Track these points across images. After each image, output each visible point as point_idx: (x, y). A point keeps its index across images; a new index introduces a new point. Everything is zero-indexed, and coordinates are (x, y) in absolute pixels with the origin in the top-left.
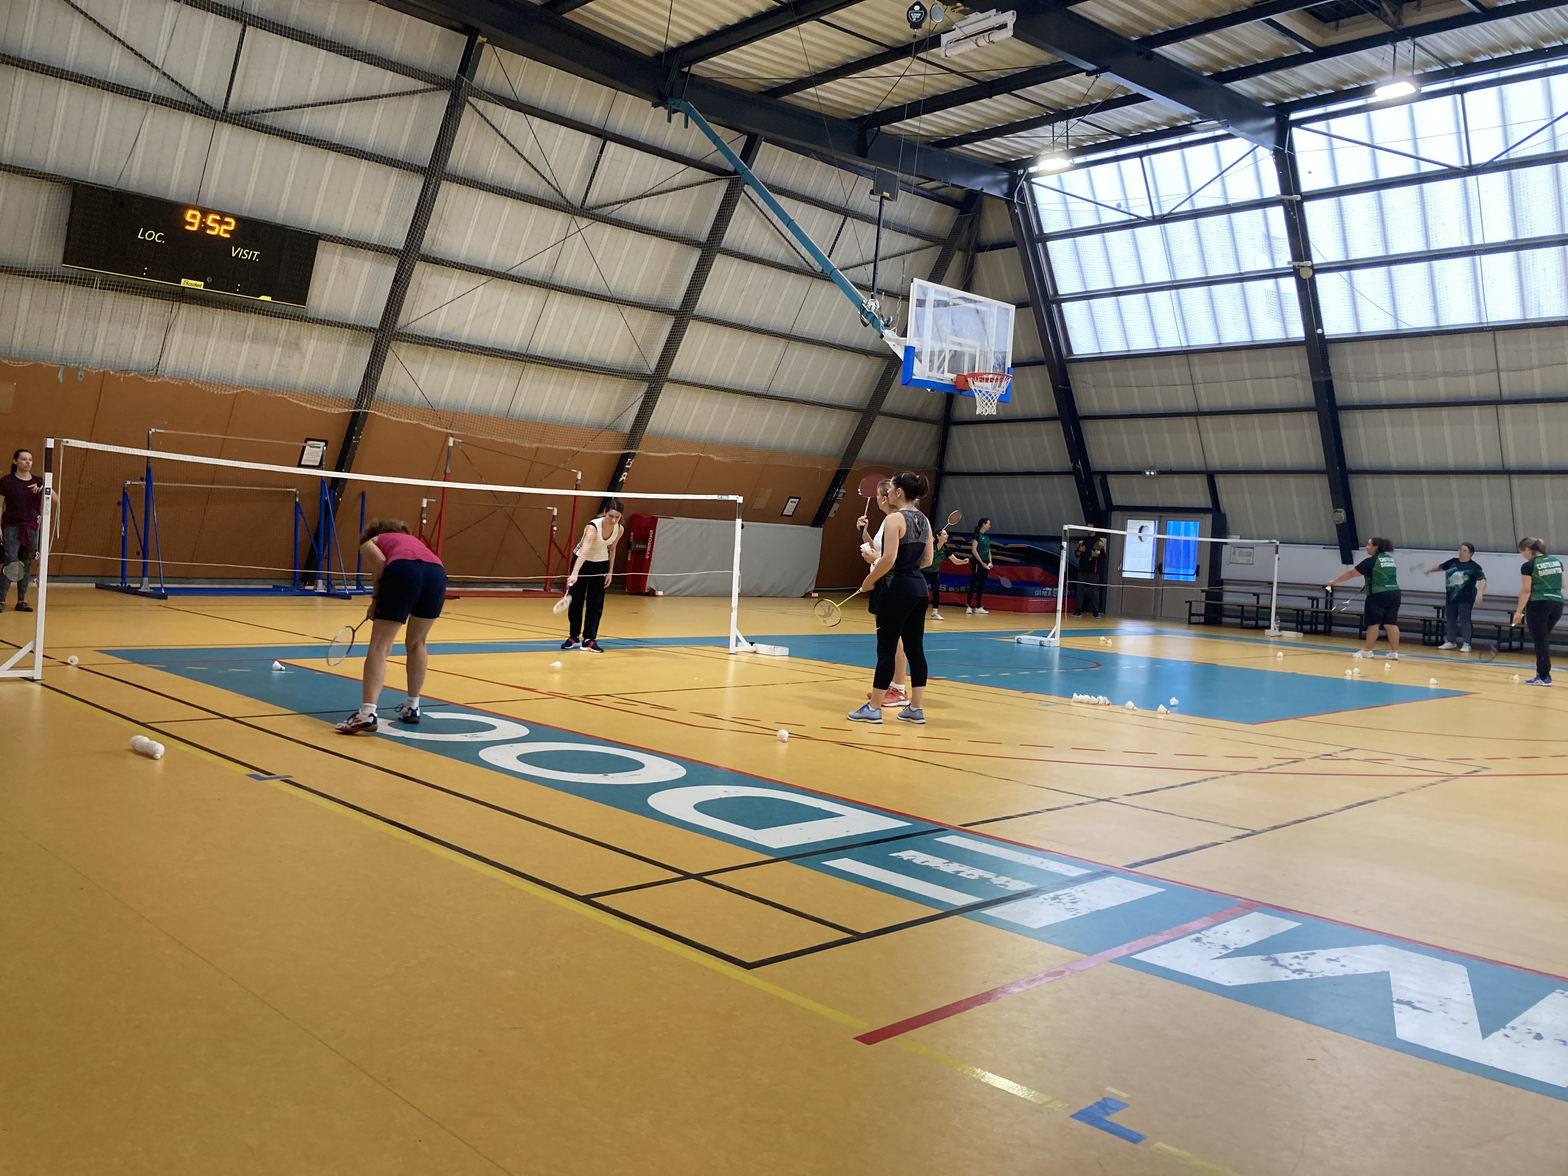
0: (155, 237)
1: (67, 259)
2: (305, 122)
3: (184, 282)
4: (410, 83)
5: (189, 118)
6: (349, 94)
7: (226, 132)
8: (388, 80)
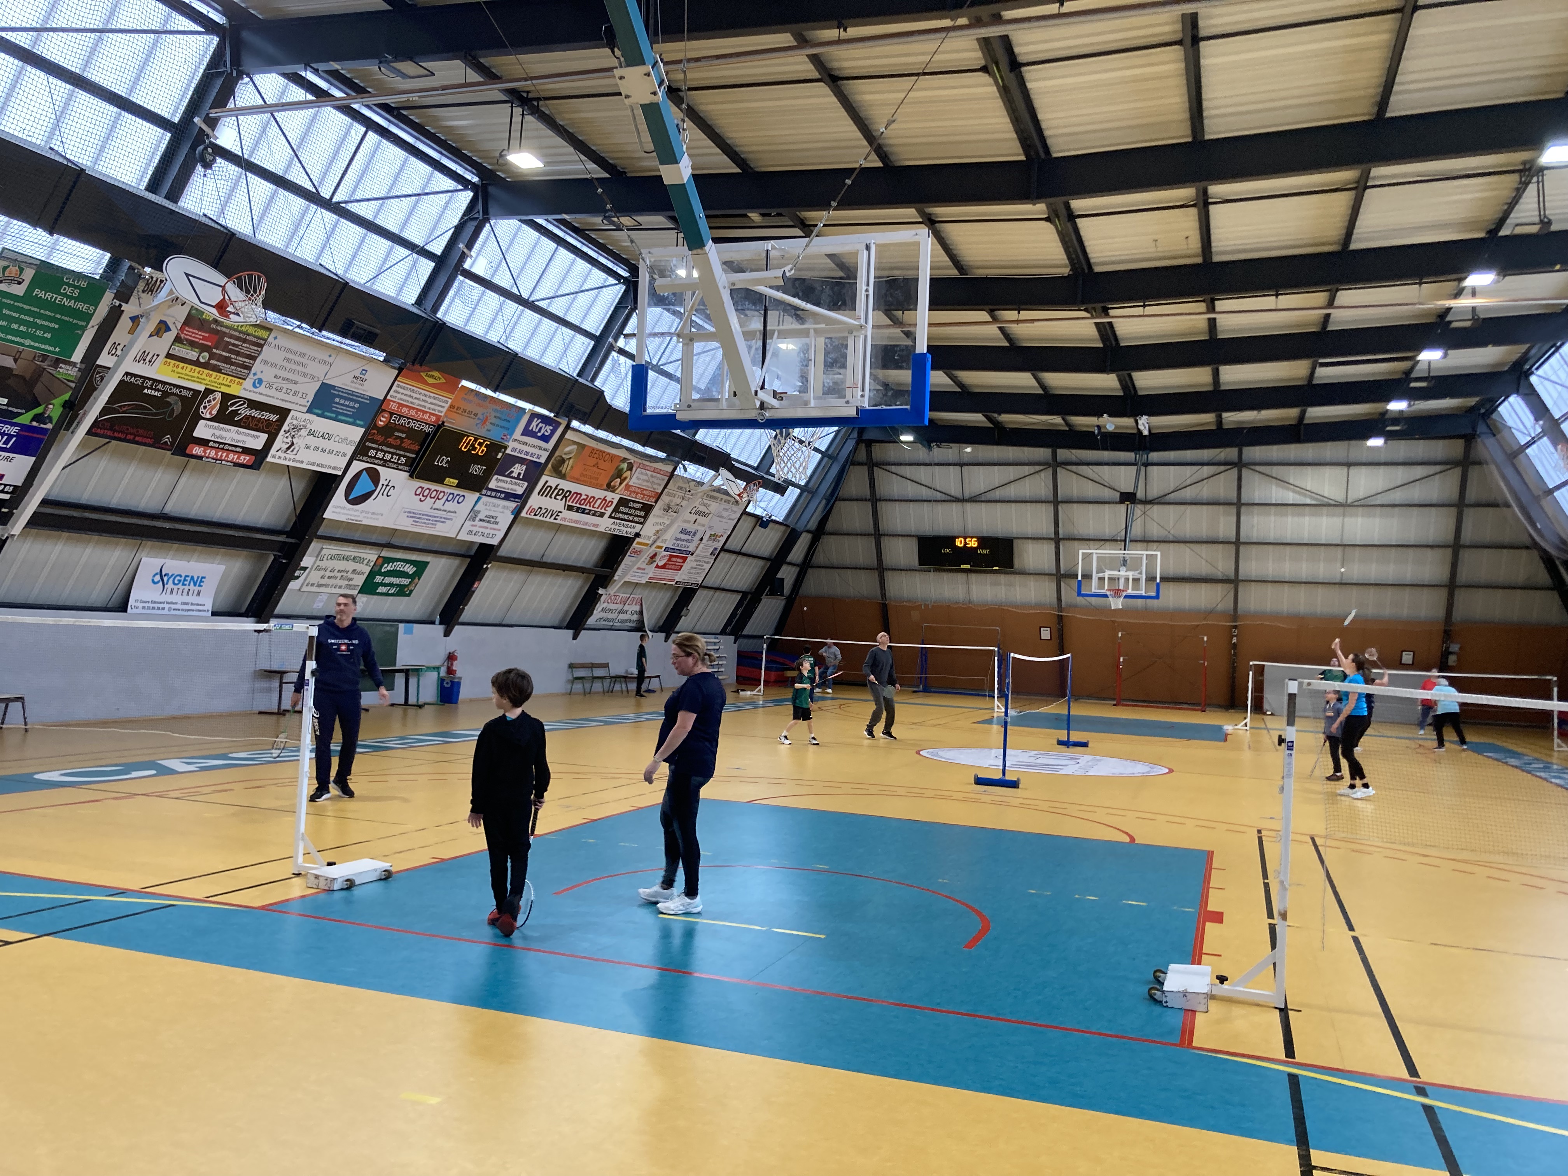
0: (948, 551)
1: (920, 564)
2: (998, 494)
3: (963, 566)
4: (1038, 468)
5: (954, 504)
6: (1012, 479)
7: (969, 506)
8: (1027, 470)
